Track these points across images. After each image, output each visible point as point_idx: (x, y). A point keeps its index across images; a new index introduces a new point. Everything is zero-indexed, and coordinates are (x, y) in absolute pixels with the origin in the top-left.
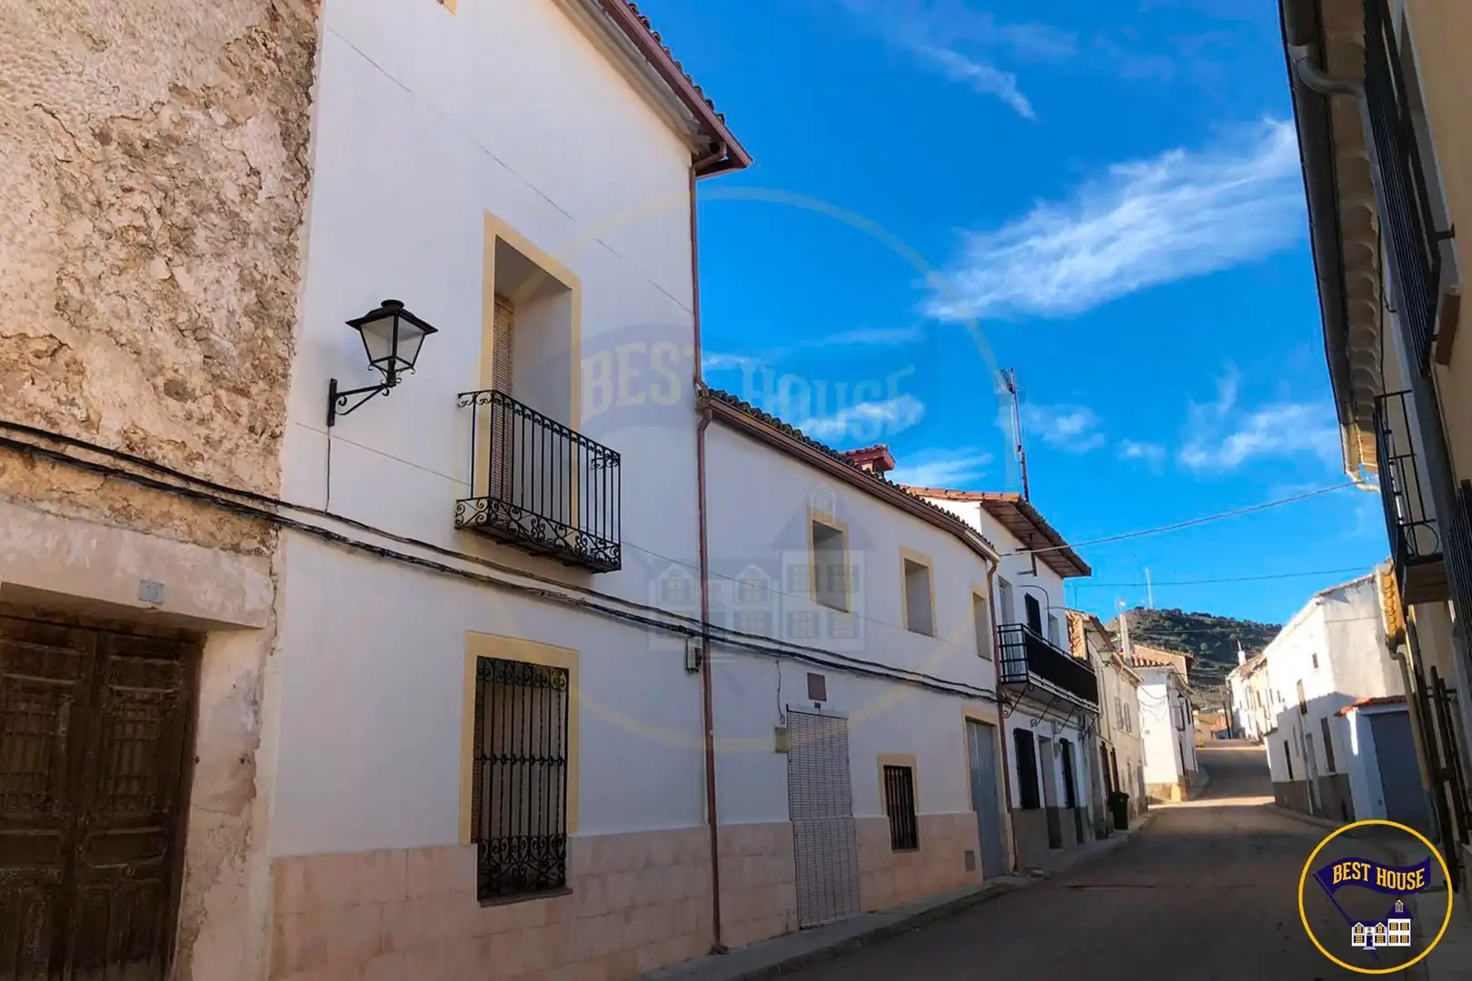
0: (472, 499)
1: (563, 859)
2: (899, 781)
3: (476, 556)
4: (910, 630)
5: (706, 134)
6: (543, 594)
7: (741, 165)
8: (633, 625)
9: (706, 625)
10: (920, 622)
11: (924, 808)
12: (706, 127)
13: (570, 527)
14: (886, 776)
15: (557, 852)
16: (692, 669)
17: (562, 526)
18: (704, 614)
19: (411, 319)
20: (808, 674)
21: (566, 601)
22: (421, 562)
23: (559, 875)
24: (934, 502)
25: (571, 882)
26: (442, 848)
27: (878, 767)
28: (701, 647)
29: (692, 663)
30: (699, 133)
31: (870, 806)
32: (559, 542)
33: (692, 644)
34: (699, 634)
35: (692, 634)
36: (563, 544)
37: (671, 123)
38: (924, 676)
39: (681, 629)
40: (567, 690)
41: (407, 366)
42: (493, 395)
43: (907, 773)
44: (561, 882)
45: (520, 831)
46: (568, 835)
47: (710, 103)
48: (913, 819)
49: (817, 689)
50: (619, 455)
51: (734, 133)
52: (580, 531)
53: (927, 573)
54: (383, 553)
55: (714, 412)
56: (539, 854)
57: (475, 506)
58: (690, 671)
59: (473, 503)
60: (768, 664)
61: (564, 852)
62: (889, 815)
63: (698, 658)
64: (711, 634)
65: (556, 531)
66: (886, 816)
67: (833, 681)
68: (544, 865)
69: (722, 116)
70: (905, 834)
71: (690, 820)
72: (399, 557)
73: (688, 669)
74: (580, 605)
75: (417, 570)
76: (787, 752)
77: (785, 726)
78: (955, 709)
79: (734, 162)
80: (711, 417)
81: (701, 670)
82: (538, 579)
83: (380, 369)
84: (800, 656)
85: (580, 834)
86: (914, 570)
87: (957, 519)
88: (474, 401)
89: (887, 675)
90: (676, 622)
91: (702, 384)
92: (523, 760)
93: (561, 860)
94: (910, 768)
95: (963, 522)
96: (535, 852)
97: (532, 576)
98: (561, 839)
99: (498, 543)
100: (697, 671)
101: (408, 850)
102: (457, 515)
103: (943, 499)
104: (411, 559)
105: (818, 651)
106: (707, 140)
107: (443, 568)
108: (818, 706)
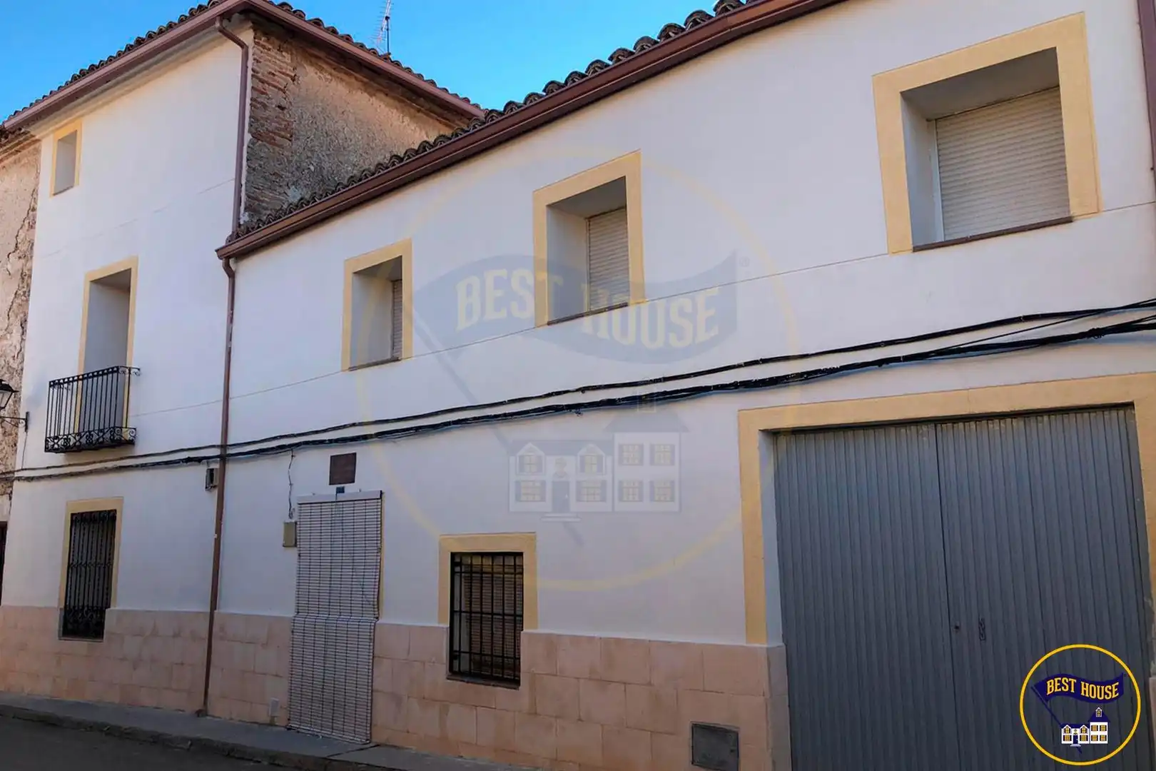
2: (494, 575)
9: (224, 446)
16: (211, 487)
18: (223, 437)
20: (333, 457)
25: (105, 635)
28: (217, 466)
29: (208, 481)
55: (231, 257)
66: (446, 625)
73: (207, 487)
74: (123, 468)
76: (297, 547)
81: (216, 488)
92: (91, 563)
94: (522, 554)
108: (341, 491)
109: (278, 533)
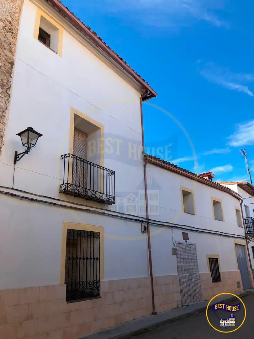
0: (64, 184)
1: (99, 287)
2: (214, 262)
3: (66, 201)
4: (215, 219)
5: (144, 88)
6: (89, 211)
7: (154, 96)
8: (122, 219)
9: (148, 219)
10: (219, 217)
11: (223, 269)
12: (144, 86)
13: (97, 191)
14: (209, 261)
15: (97, 286)
16: (144, 232)
17: (94, 191)
18: (147, 216)
19: (35, 132)
20: (183, 233)
21: (98, 212)
22: (45, 202)
23: (97, 292)
24: (223, 185)
25: (101, 294)
26: (53, 286)
27: (207, 258)
28: (146, 225)
29: (143, 230)
30: (142, 88)
31: (204, 269)
32: (93, 196)
33: (143, 225)
34: (145, 222)
35: (143, 222)
36: (95, 196)
37: (134, 87)
38: (221, 232)
39: (139, 220)
40: (100, 238)
41: (33, 145)
42: (69, 155)
43: (216, 260)
44: (98, 295)
45: (83, 280)
46: (101, 280)
47: (143, 80)
48: (219, 273)
49: (185, 237)
50: (114, 172)
51: (152, 88)
52: (100, 193)
53: (221, 204)
54: (32, 200)
55: (148, 161)
56: (90, 286)
57: (64, 186)
58: (143, 232)
59: (64, 185)
60: (170, 230)
61: (99, 285)
62: (211, 272)
63: (145, 229)
64: (149, 222)
65: (92, 193)
66: (210, 272)
67: (190, 234)
68: (92, 289)
69: (148, 83)
70: (216, 277)
71: (144, 275)
72: (38, 201)
73: (142, 232)
74: (104, 214)
75: (46, 205)
76: (176, 255)
77: (175, 247)
78: (232, 241)
79: (153, 95)
80: (147, 162)
81: (147, 232)
82: (89, 207)
83: (25, 146)
84: (179, 227)
85: (105, 280)
86: (216, 203)
87: (229, 189)
88: (65, 157)
89: (208, 232)
90: (138, 218)
91: (145, 153)
92: (84, 259)
93: (98, 288)
94: (217, 258)
95: (231, 190)
96: (88, 286)
97: (87, 206)
98: (98, 282)
99: (74, 197)
100: (145, 232)
101: (40, 287)
102: (60, 189)
103: (226, 184)
104: (42, 201)
105: (186, 226)
106: (144, 90)
107: (54, 204)
108: (186, 241)
109: (171, 251)
